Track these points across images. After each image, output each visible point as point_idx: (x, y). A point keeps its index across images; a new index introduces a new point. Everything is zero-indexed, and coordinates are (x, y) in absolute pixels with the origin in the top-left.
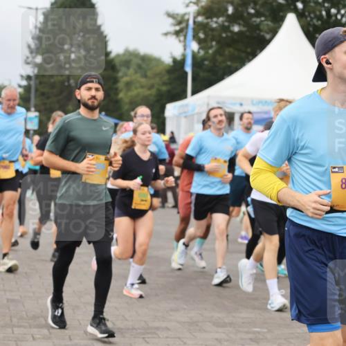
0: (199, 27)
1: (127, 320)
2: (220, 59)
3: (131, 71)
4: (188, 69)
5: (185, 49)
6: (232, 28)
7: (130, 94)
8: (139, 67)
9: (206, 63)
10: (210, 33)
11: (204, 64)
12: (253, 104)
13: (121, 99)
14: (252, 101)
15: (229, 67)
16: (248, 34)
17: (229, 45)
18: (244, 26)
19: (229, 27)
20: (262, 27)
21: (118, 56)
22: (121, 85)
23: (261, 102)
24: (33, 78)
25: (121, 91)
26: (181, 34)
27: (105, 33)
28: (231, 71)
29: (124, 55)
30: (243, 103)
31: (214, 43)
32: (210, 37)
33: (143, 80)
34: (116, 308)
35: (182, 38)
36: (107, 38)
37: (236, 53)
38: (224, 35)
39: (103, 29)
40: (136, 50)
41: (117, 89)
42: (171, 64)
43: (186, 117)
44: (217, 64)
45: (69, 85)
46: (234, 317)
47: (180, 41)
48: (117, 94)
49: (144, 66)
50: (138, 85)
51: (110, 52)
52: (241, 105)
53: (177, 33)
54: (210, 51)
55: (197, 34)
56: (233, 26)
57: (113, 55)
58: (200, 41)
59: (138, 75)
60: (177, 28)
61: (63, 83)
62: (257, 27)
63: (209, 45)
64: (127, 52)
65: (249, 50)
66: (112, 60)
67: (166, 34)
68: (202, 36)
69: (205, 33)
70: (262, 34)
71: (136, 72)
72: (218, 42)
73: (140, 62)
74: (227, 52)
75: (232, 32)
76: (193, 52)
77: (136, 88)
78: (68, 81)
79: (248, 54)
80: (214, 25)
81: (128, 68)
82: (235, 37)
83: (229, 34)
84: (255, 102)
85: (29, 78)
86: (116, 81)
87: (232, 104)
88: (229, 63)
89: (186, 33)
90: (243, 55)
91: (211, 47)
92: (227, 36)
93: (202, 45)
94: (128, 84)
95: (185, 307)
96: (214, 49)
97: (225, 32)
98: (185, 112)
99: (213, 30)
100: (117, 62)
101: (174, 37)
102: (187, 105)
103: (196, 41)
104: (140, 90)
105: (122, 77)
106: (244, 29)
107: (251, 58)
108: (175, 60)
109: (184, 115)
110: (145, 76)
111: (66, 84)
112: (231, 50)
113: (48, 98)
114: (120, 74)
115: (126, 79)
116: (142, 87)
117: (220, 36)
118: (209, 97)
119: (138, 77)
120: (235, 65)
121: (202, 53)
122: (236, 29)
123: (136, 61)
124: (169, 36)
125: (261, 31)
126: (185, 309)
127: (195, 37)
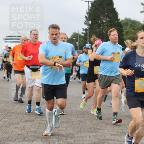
1: (128, 129)
3: (128, 27)
7: (128, 36)
8: (131, 25)
13: (124, 38)
21: (122, 21)
22: (124, 33)
24: (88, 30)
25: (124, 35)
27: (117, 12)
29: (125, 20)
33: (133, 31)
36: (118, 14)
40: (130, 18)
41: (122, 34)
48: (123, 37)
49: (133, 25)
50: (131, 33)
51: (119, 19)
57: (120, 20)
61: (100, 32)
66: (120, 22)
67: (142, 12)
71: (130, 28)
73: (132, 23)
77: (130, 34)
81: (127, 26)
85: (86, 30)
86: (122, 31)
94: (127, 32)
100: (122, 23)
104: (132, 35)
105: (125, 30)
110: (134, 29)
111: (102, 32)
114: (124, 28)
123: (130, 23)
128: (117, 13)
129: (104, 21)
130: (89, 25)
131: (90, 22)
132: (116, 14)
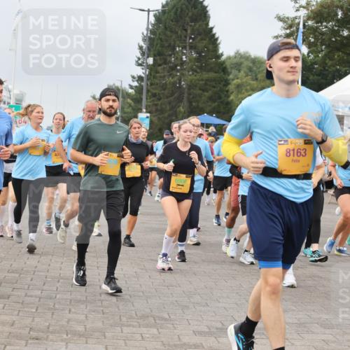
0: (309, 31)
1: (236, 320)
2: (330, 63)
3: (242, 73)
6: (341, 33)
8: (250, 70)
9: (316, 66)
10: (320, 37)
11: (314, 68)
13: (232, 100)
15: (339, 71)
17: (338, 50)
19: (338, 31)
21: (229, 58)
22: (231, 87)
24: (145, 79)
25: (232, 93)
27: (217, 36)
28: (340, 75)
29: (235, 57)
31: (324, 47)
32: (320, 41)
33: (254, 83)
34: (225, 308)
36: (219, 41)
37: (345, 57)
38: (333, 39)
39: (214, 31)
40: (247, 53)
41: (228, 91)
44: (327, 68)
45: (180, 87)
48: (229, 97)
49: (255, 68)
50: (248, 87)
51: (222, 55)
53: (288, 36)
54: (320, 55)
55: (308, 38)
56: (343, 30)
58: (310, 45)
59: (249, 77)
60: (288, 31)
61: (174, 84)
63: (319, 49)
64: (238, 54)
66: (224, 62)
68: (312, 40)
69: (315, 37)
71: (247, 75)
72: (327, 47)
73: (251, 65)
74: (336, 57)
75: (342, 36)
76: (303, 55)
78: (180, 83)
80: (324, 30)
81: (239, 71)
82: (345, 41)
83: (338, 38)
85: (140, 79)
86: (227, 83)
88: (338, 67)
89: (297, 36)
91: (322, 51)
92: (336, 40)
93: (312, 49)
94: (239, 86)
95: (293, 308)
96: (323, 53)
97: (335, 36)
99: (323, 34)
100: (228, 64)
103: (306, 45)
105: (233, 80)
110: (256, 79)
111: (178, 85)
112: (340, 53)
113: (159, 99)
114: (231, 77)
115: (236, 81)
117: (330, 39)
119: (248, 79)
120: (343, 69)
121: (312, 56)
122: (346, 33)
123: (246, 63)
127: (305, 41)
128: (217, 39)
129: (184, 58)
130: (148, 66)
131: (151, 61)
132: (213, 41)
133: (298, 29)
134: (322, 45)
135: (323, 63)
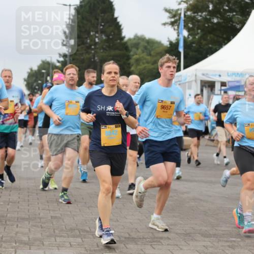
0: (188, 19)
1: (139, 232)
2: (204, 42)
3: (140, 51)
4: (181, 50)
5: (178, 36)
6: (212, 20)
7: (139, 67)
8: (146, 48)
9: (194, 45)
10: (197, 23)
11: (192, 46)
12: (228, 76)
13: (133, 71)
14: (228, 73)
15: (211, 48)
16: (224, 24)
17: (210, 33)
18: (221, 19)
19: (210, 19)
20: (234, 19)
21: (130, 40)
22: (132, 61)
23: (234, 74)
24: (68, 56)
25: (132, 65)
26: (176, 24)
27: (120, 23)
28: (212, 51)
29: (134, 39)
30: (221, 74)
31: (199, 31)
32: (197, 26)
33: (149, 58)
34: (131, 223)
35: (176, 27)
36: (122, 27)
37: (216, 38)
38: (206, 25)
40: (143, 36)
41: (129, 64)
42: (169, 46)
43: (179, 84)
44: (202, 46)
45: (95, 61)
46: (216, 230)
47: (174, 29)
48: (130, 68)
49: (149, 47)
50: (144, 61)
51: (124, 37)
52: (220, 76)
53: (172, 24)
54: (197, 37)
55: (187, 24)
56: (213, 19)
57: (126, 39)
58: (189, 30)
59: (145, 53)
60: (173, 20)
61: (90, 59)
62: (230, 20)
63: (196, 32)
64: (136, 37)
65: (225, 36)
66: (126, 43)
67: (164, 24)
68: (190, 26)
69: (193, 24)
70: (234, 24)
71: (143, 52)
72: (202, 31)
73: (146, 44)
74: (209, 38)
75: (213, 23)
76: (184, 37)
77: (143, 63)
78: (94, 58)
79: (225, 39)
80: (199, 18)
81: (137, 49)
82: (215, 27)
83: (210, 24)
84: (229, 74)
85: (65, 56)
86: (129, 58)
87: (213, 75)
88: (210, 46)
89: (179, 23)
90: (221, 39)
91: (198, 34)
92: (209, 26)
93: (191, 32)
94: (138, 61)
95: (181, 222)
96: (199, 35)
97: (208, 23)
98: (180, 81)
99: (198, 21)
100: (129, 44)
101: (170, 26)
102: (181, 76)
103: (186, 29)
104: (146, 65)
105: (133, 55)
106: (221, 21)
107: (226, 42)
108: (171, 43)
109: (179, 83)
110: (150, 55)
111: (92, 60)
112: (212, 35)
114: (132, 53)
115: (135, 57)
116: (148, 63)
117: (204, 25)
118: (196, 70)
119: (144, 55)
120: (214, 47)
121: (191, 38)
122: (215, 21)
123: (142, 43)
124: (167, 26)
125: (233, 22)
126: (181, 224)
127: (186, 27)
128: (120, 26)
129: (97, 40)
132: (117, 27)
133: (180, 18)
134: (198, 29)
135: (199, 42)
